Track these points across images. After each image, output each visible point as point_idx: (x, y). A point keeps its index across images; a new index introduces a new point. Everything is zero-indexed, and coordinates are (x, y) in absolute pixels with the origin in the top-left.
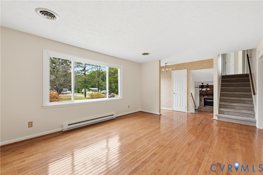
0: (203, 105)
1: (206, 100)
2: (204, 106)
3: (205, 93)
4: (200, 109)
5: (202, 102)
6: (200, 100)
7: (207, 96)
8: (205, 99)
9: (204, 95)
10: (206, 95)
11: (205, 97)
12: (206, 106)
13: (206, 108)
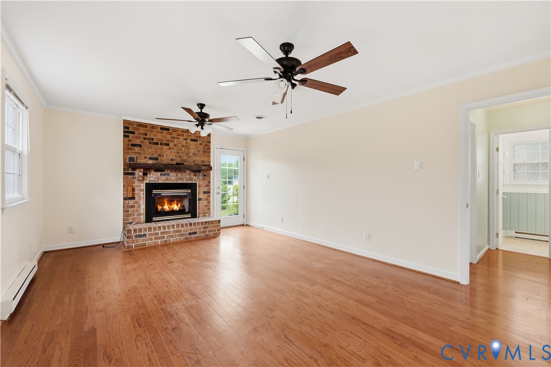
0: (143, 218)
1: (154, 192)
2: (149, 219)
3: (151, 159)
4: (140, 241)
5: (137, 203)
6: (129, 197)
7: (159, 173)
8: (150, 187)
9: (147, 169)
10: (156, 170)
11: (154, 177)
12: (155, 219)
13: (164, 228)
